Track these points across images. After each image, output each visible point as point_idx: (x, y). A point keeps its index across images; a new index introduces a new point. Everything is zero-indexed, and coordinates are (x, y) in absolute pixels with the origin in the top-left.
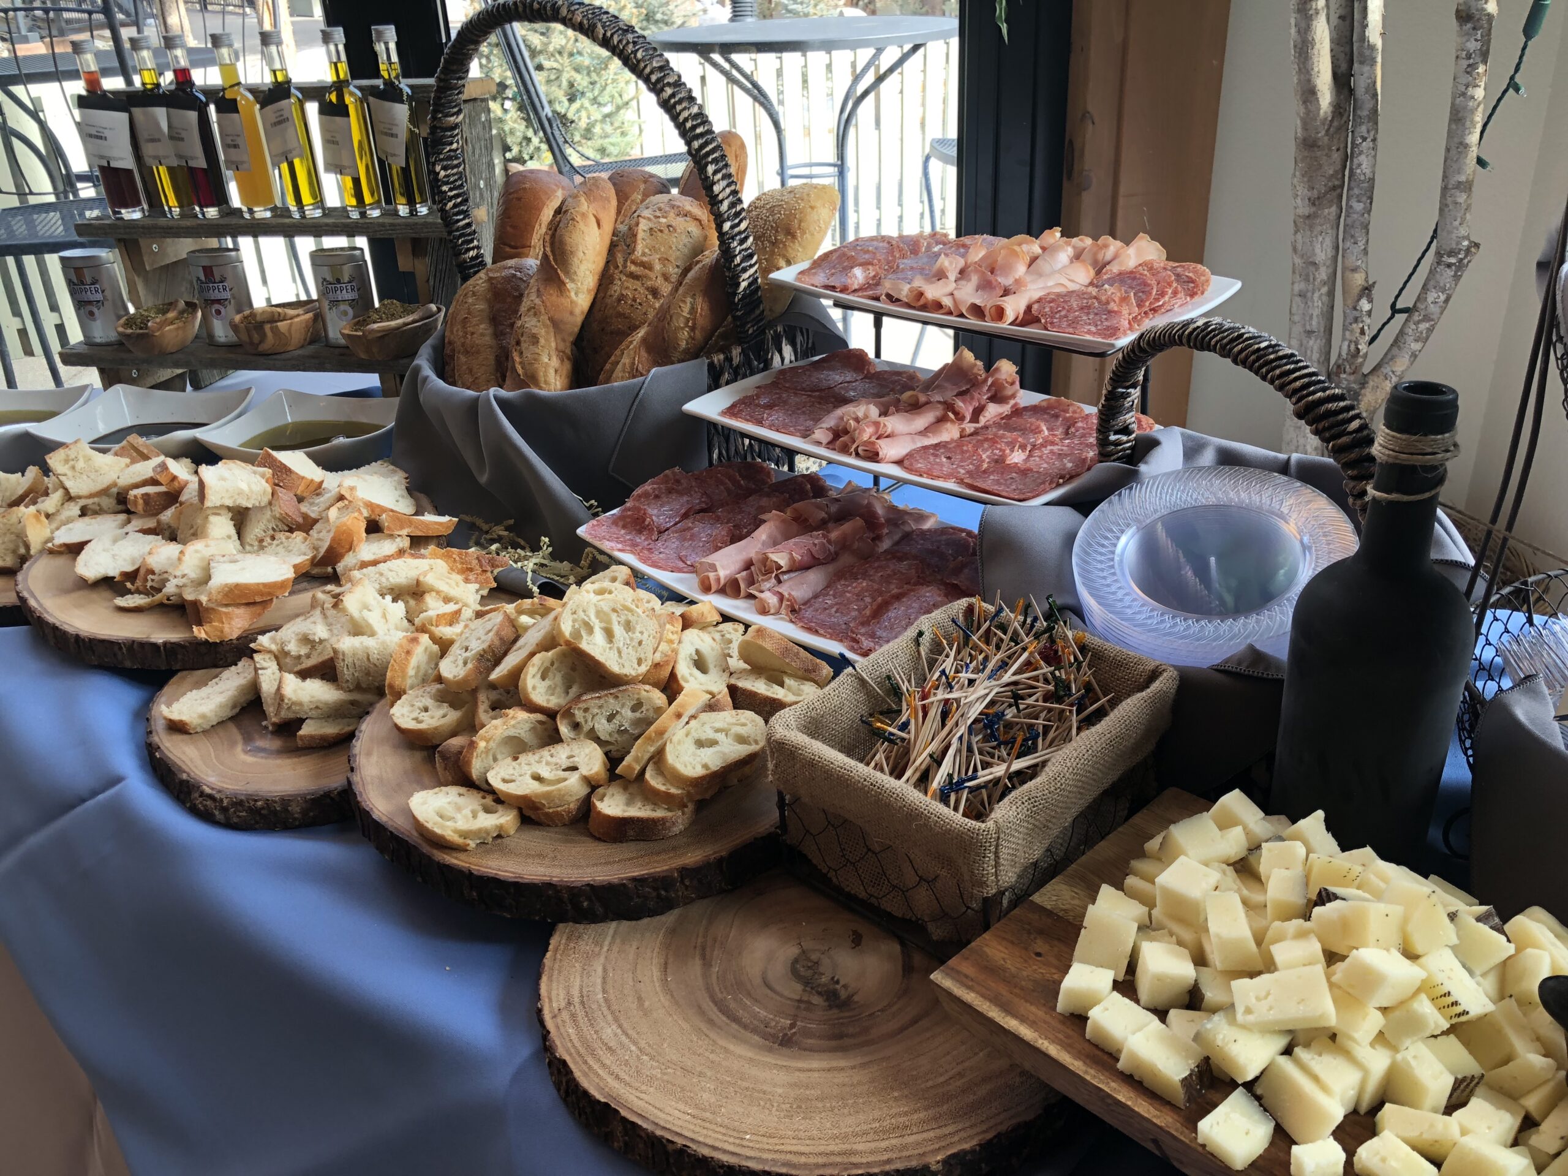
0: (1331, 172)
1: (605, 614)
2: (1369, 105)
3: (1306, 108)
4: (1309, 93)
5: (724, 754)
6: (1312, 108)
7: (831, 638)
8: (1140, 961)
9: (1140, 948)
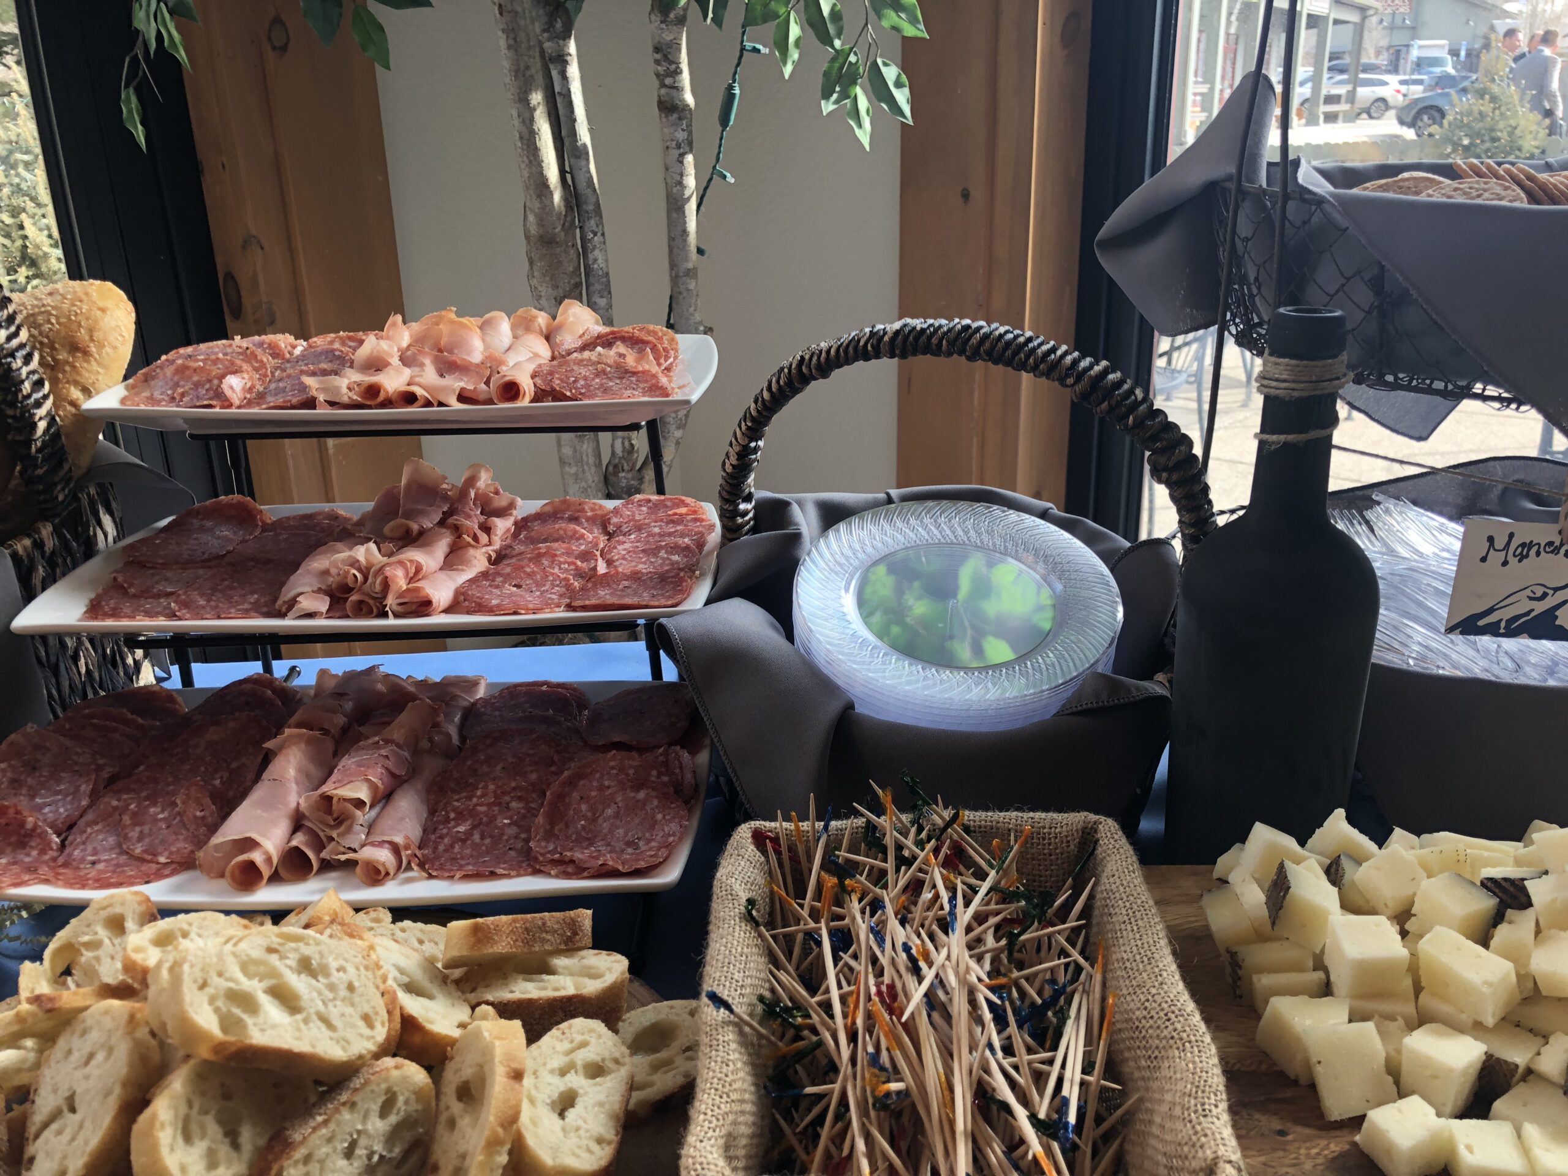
0: (571, 269)
1: (257, 962)
2: (593, 200)
3: (541, 202)
4: (542, 185)
5: (601, 1104)
6: (547, 203)
7: (518, 875)
8: (1405, 1068)
9: (1399, 1051)
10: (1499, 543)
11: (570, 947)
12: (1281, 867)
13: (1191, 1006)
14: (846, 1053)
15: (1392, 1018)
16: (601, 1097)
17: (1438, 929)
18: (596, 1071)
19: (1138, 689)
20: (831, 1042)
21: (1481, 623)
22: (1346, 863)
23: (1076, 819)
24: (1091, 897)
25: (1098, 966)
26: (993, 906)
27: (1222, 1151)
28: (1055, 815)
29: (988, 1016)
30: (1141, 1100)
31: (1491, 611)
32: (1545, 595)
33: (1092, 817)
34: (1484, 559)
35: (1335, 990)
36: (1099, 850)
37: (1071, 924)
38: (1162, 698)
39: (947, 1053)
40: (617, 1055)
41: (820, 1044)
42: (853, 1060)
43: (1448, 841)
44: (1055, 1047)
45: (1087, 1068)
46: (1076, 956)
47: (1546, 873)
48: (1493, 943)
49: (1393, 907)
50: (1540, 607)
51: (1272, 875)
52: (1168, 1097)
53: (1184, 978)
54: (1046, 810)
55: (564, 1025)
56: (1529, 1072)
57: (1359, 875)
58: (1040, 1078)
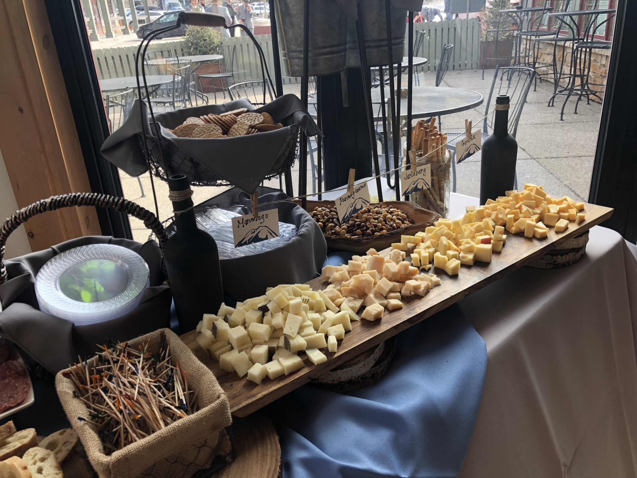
8: (253, 358)
9: (251, 355)
10: (241, 222)
11: (11, 434)
12: (213, 323)
13: (203, 365)
14: (121, 417)
15: (248, 348)
16: (50, 464)
17: (252, 324)
18: (43, 460)
19: (160, 288)
20: (115, 416)
21: (242, 243)
22: (228, 316)
23: (158, 332)
24: (169, 350)
25: (177, 366)
26: (145, 363)
27: (220, 392)
28: (152, 333)
29: (156, 390)
30: (199, 392)
31: (244, 239)
32: (254, 231)
33: (162, 330)
34: (238, 227)
35: (234, 347)
36: (167, 338)
37: (166, 360)
38: (168, 289)
39: (149, 404)
40: (47, 453)
41: (112, 418)
42: (124, 417)
43: (249, 301)
44: (174, 390)
45: (184, 390)
46: (171, 367)
47: (270, 301)
48: (264, 322)
49: (241, 322)
50: (254, 235)
51: (212, 326)
52: (205, 387)
53: (199, 360)
54: (148, 332)
55: (27, 452)
56: (278, 347)
57: (233, 318)
58: (174, 398)
